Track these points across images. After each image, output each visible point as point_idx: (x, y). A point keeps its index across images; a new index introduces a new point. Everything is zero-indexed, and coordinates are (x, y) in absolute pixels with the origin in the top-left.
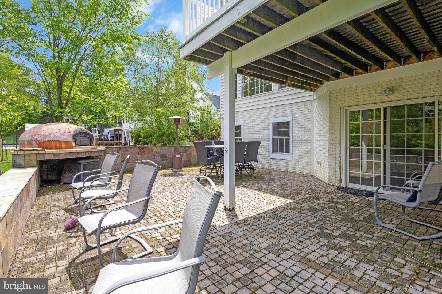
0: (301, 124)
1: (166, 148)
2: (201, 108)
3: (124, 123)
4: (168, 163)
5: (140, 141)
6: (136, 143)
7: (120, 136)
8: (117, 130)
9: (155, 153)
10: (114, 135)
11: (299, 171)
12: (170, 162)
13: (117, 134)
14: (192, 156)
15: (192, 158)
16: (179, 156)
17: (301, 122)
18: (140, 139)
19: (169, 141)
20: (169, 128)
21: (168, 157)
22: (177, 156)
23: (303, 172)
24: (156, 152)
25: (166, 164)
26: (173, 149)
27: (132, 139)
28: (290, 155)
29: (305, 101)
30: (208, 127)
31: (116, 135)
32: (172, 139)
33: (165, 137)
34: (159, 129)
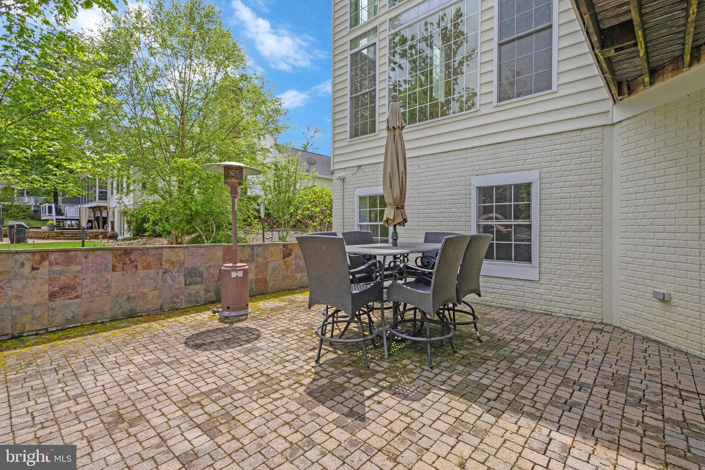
0: (568, 190)
1: (202, 250)
2: (276, 166)
3: (112, 194)
4: (207, 291)
5: (145, 231)
6: (138, 235)
7: (105, 220)
8: (99, 208)
9: (166, 266)
10: (93, 219)
11: (564, 311)
12: (211, 289)
13: (99, 215)
14: (270, 269)
15: (269, 272)
16: (240, 274)
17: (567, 184)
18: (146, 225)
19: (208, 231)
20: (208, 203)
21: (205, 275)
22: (234, 275)
23: (577, 313)
24: (172, 263)
25: (202, 293)
26: (220, 253)
27: (129, 227)
28: (532, 267)
29: (582, 130)
30: (290, 203)
31: (97, 219)
32: (214, 226)
33: (198, 221)
34: (185, 203)
